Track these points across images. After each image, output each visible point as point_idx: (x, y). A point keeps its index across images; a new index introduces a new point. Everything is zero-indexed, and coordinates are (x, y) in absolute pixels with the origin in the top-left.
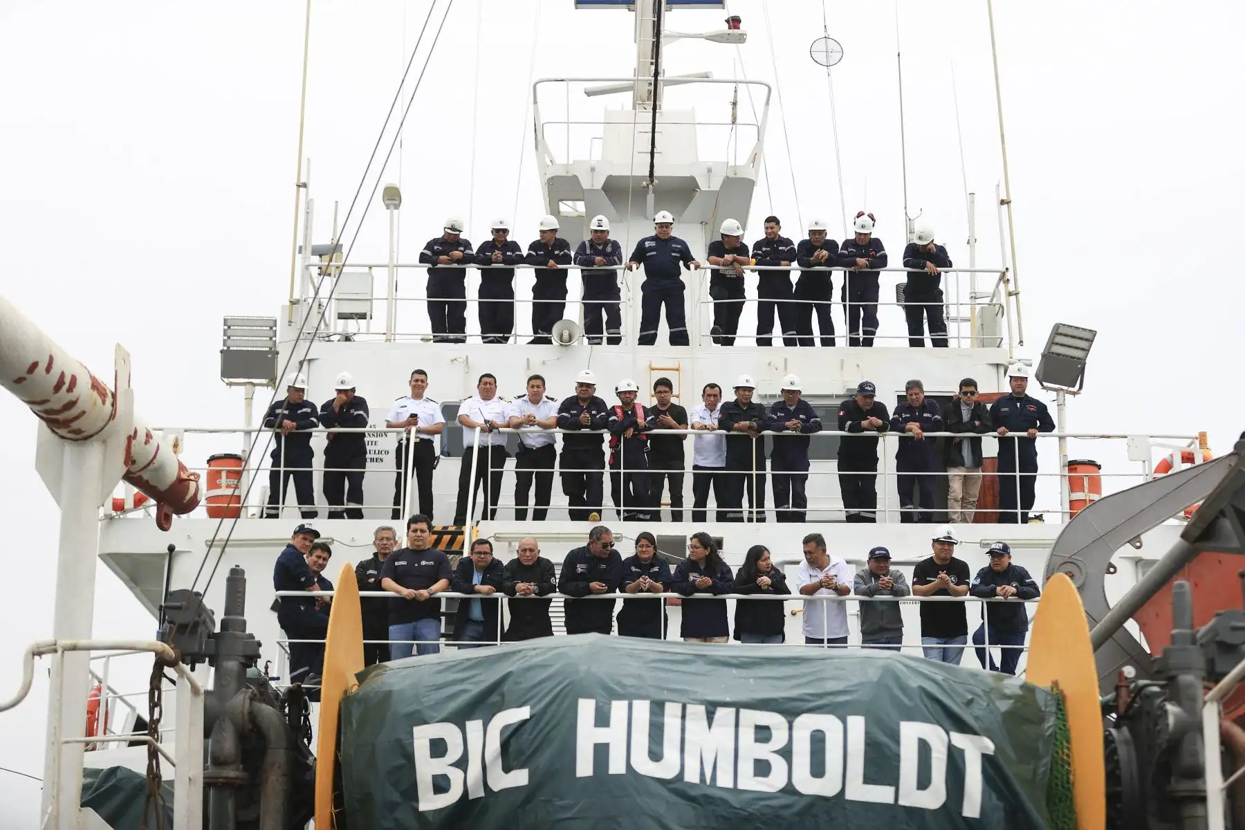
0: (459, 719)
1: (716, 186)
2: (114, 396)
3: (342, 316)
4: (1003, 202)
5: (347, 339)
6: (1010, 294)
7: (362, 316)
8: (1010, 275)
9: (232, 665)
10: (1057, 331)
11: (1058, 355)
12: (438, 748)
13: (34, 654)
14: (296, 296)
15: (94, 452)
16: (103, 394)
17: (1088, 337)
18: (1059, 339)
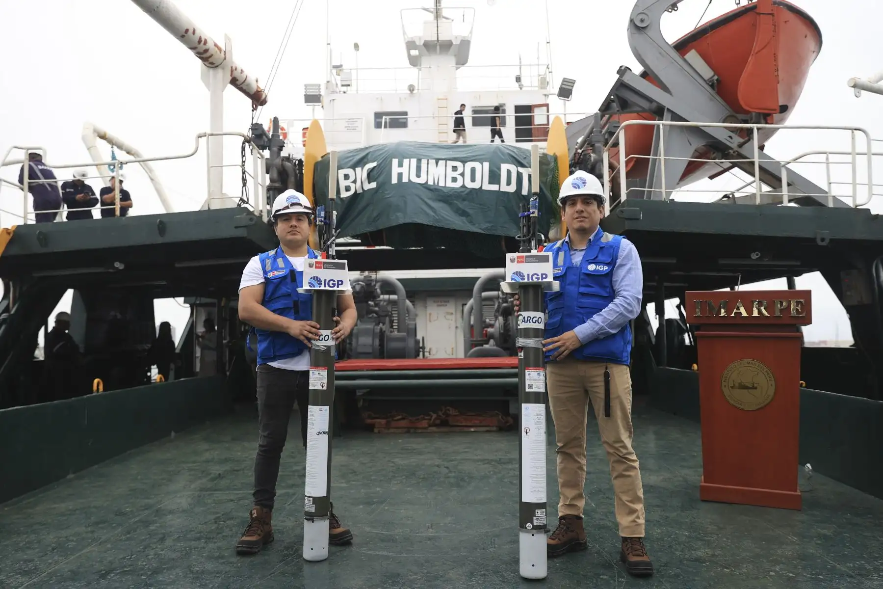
0: (354, 167)
1: (458, 43)
2: (225, 52)
3: (343, 86)
4: (548, 43)
5: (345, 92)
6: (550, 72)
7: (349, 85)
8: (550, 67)
9: (275, 149)
10: (564, 80)
11: (564, 88)
12: (347, 177)
13: (199, 137)
14: (328, 80)
15: (220, 72)
16: (220, 49)
17: (573, 82)
18: (565, 83)
